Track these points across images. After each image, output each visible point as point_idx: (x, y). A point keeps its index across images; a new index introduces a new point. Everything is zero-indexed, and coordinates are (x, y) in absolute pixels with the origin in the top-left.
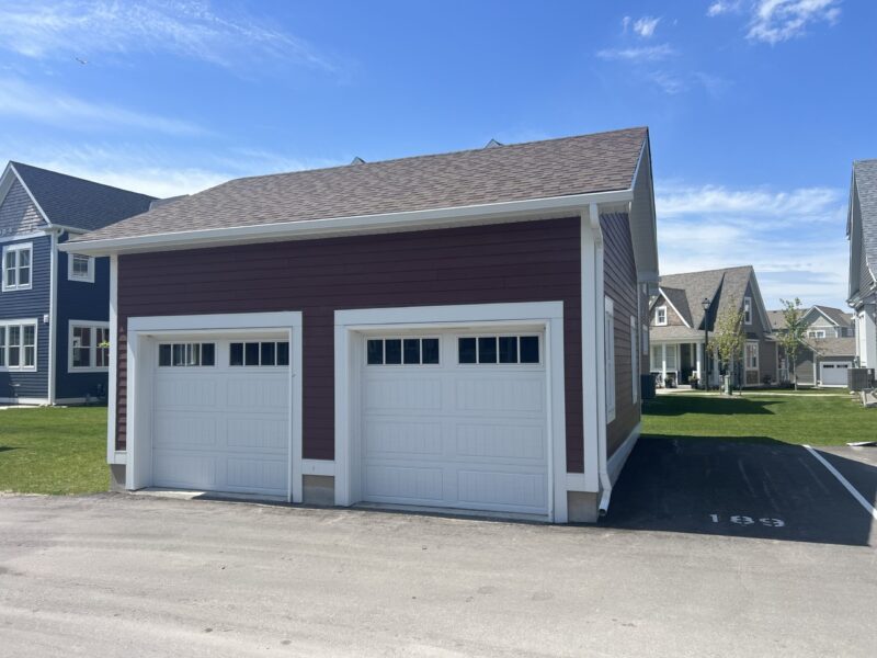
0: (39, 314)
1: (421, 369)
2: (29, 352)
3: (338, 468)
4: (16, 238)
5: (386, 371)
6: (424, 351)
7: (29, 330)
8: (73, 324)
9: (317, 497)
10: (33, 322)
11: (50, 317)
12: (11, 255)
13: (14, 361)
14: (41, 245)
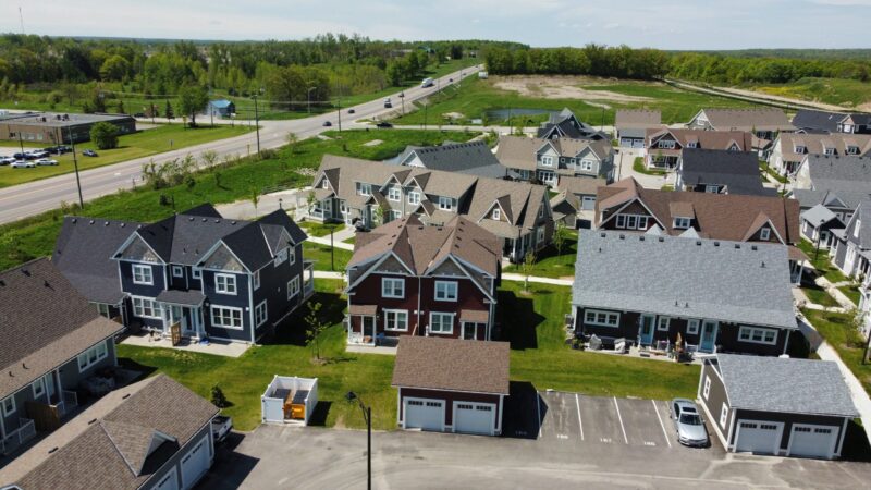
0: (243, 307)
1: (469, 411)
2: (237, 322)
4: (223, 271)
5: (462, 411)
6: (470, 407)
10: (239, 309)
11: (250, 309)
12: (220, 278)
14: (242, 277)
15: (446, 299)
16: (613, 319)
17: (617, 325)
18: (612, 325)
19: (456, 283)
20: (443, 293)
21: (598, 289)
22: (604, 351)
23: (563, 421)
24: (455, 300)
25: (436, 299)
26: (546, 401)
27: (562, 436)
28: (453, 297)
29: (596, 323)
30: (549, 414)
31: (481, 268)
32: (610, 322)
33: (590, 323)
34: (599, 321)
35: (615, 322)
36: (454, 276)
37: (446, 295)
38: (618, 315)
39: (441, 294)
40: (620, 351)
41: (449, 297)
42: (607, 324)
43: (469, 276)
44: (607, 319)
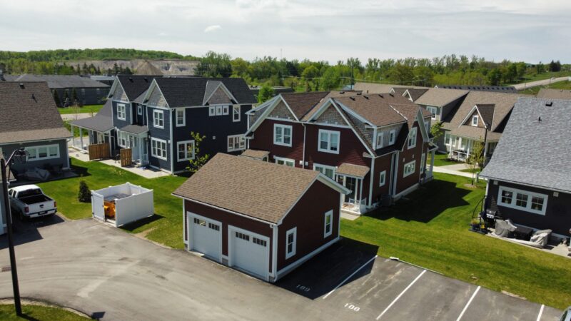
0: (167, 139)
1: (245, 241)
2: (164, 152)
3: (229, 258)
4: (157, 107)
5: (238, 239)
6: (247, 238)
7: (164, 144)
8: (179, 143)
9: (225, 263)
10: (165, 142)
11: (170, 141)
12: (156, 113)
13: (159, 154)
14: (166, 112)
15: (328, 150)
16: (537, 203)
17: (543, 212)
18: (536, 211)
19: (338, 133)
20: (326, 143)
21: (523, 164)
22: (515, 241)
23: (374, 292)
24: (337, 152)
25: (320, 149)
26: (375, 266)
27: (352, 307)
28: (335, 149)
29: (513, 205)
30: (363, 280)
31: (364, 117)
32: (533, 207)
33: (506, 205)
34: (518, 203)
35: (540, 208)
36: (336, 125)
37: (329, 147)
38: (545, 197)
39: (324, 145)
40: (536, 243)
41: (332, 149)
42: (528, 209)
43: (350, 126)
44: (529, 203)
